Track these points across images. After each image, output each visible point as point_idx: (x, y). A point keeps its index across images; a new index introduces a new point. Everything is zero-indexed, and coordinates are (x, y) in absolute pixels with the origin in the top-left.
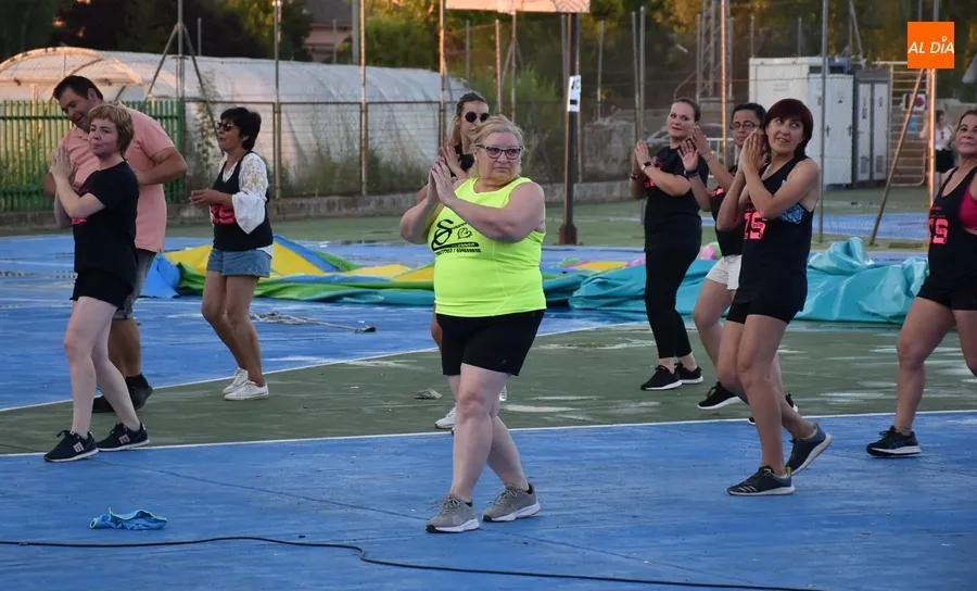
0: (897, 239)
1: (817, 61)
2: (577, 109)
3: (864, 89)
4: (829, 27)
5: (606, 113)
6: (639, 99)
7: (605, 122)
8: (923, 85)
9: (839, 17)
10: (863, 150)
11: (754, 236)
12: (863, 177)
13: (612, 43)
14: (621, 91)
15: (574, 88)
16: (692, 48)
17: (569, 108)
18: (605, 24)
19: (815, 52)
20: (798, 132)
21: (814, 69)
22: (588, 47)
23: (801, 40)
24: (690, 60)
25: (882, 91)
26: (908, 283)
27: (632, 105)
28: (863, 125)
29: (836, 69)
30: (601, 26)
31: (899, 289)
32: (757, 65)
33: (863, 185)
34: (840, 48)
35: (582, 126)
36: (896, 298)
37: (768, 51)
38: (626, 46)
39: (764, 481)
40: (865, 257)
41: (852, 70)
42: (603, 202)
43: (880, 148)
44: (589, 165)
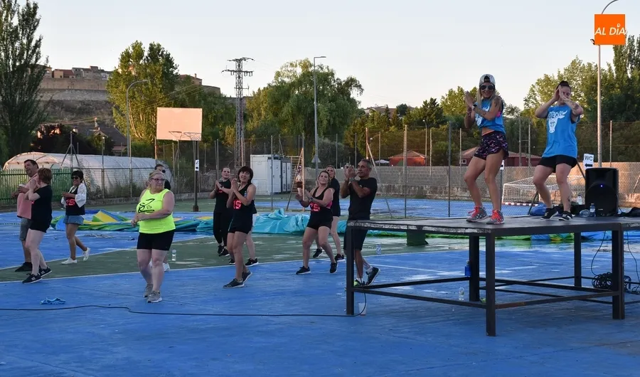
0: (294, 209)
1: (270, 156)
2: (198, 170)
3: (284, 164)
4: (273, 146)
5: (207, 171)
6: (217, 167)
7: (207, 174)
8: (300, 163)
9: (276, 142)
10: (284, 182)
11: (237, 208)
12: (284, 190)
13: (209, 149)
14: (212, 165)
15: (197, 164)
16: (233, 152)
17: (196, 169)
19: (269, 153)
20: (248, 176)
21: (269, 158)
22: (201, 151)
23: (265, 150)
24: (232, 155)
25: (289, 165)
26: (297, 222)
27: (215, 169)
28: (284, 175)
29: (275, 158)
30: (205, 145)
31: (295, 224)
32: (252, 157)
33: (284, 193)
34: (277, 152)
35: (200, 175)
36: (294, 226)
37: (256, 153)
38: (213, 151)
39: (234, 283)
40: (285, 214)
41: (281, 159)
42: (207, 198)
43: (289, 182)
44: (202, 187)
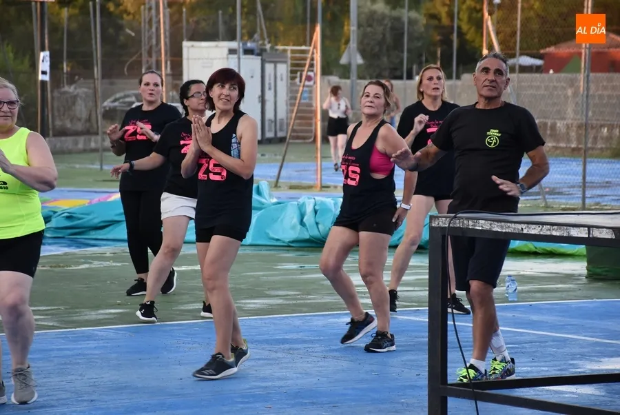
0: (294, 182)
1: (234, 45)
2: (47, 78)
3: (269, 68)
4: (242, 18)
5: (71, 81)
6: (97, 71)
7: (70, 89)
8: (312, 65)
9: (250, 12)
10: (269, 115)
12: (269, 135)
13: (74, 26)
14: (83, 65)
15: (44, 61)
16: (138, 32)
17: (41, 77)
18: (68, 11)
19: (232, 37)
21: (232, 51)
22: (55, 29)
23: (221, 28)
24: (137, 42)
25: (283, 69)
26: (302, 216)
27: (92, 76)
28: (269, 95)
29: (248, 52)
30: (65, 13)
31: (296, 220)
32: (188, 47)
33: (270, 141)
34: (251, 36)
35: (52, 92)
36: (293, 228)
37: (197, 36)
38: (86, 29)
40: (271, 196)
41: (261, 52)
42: (70, 152)
43: (282, 114)
44: (58, 123)
